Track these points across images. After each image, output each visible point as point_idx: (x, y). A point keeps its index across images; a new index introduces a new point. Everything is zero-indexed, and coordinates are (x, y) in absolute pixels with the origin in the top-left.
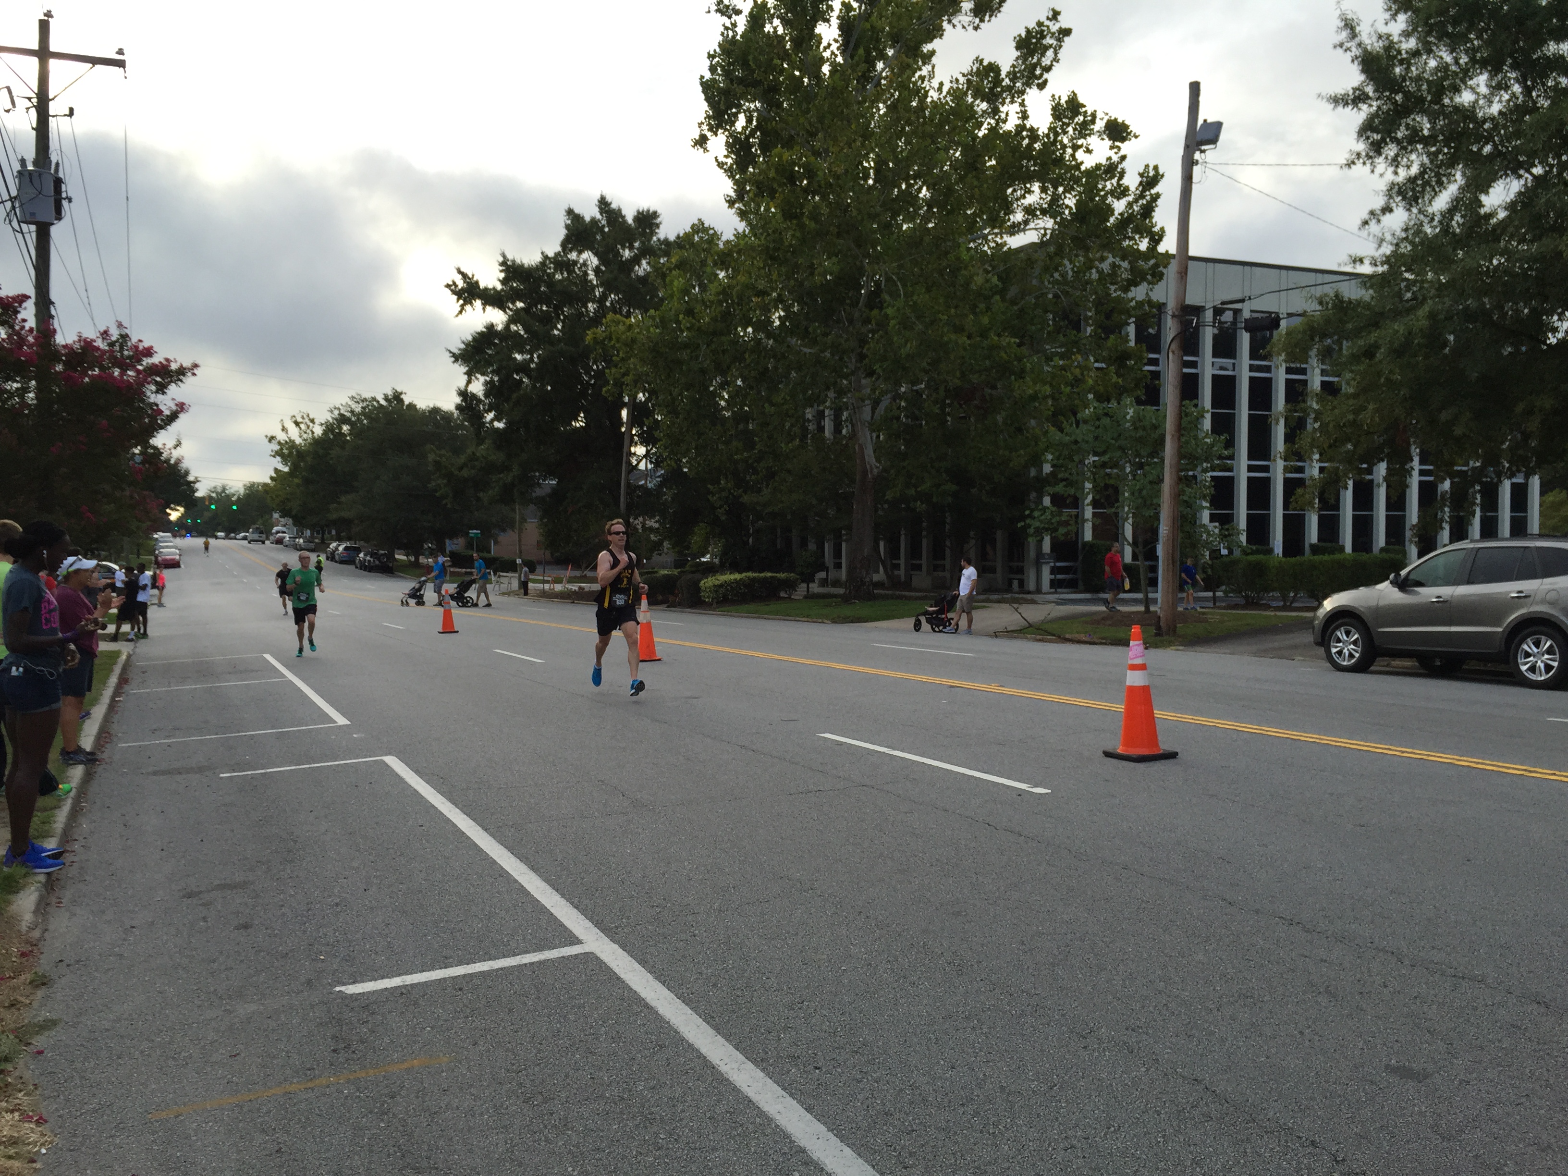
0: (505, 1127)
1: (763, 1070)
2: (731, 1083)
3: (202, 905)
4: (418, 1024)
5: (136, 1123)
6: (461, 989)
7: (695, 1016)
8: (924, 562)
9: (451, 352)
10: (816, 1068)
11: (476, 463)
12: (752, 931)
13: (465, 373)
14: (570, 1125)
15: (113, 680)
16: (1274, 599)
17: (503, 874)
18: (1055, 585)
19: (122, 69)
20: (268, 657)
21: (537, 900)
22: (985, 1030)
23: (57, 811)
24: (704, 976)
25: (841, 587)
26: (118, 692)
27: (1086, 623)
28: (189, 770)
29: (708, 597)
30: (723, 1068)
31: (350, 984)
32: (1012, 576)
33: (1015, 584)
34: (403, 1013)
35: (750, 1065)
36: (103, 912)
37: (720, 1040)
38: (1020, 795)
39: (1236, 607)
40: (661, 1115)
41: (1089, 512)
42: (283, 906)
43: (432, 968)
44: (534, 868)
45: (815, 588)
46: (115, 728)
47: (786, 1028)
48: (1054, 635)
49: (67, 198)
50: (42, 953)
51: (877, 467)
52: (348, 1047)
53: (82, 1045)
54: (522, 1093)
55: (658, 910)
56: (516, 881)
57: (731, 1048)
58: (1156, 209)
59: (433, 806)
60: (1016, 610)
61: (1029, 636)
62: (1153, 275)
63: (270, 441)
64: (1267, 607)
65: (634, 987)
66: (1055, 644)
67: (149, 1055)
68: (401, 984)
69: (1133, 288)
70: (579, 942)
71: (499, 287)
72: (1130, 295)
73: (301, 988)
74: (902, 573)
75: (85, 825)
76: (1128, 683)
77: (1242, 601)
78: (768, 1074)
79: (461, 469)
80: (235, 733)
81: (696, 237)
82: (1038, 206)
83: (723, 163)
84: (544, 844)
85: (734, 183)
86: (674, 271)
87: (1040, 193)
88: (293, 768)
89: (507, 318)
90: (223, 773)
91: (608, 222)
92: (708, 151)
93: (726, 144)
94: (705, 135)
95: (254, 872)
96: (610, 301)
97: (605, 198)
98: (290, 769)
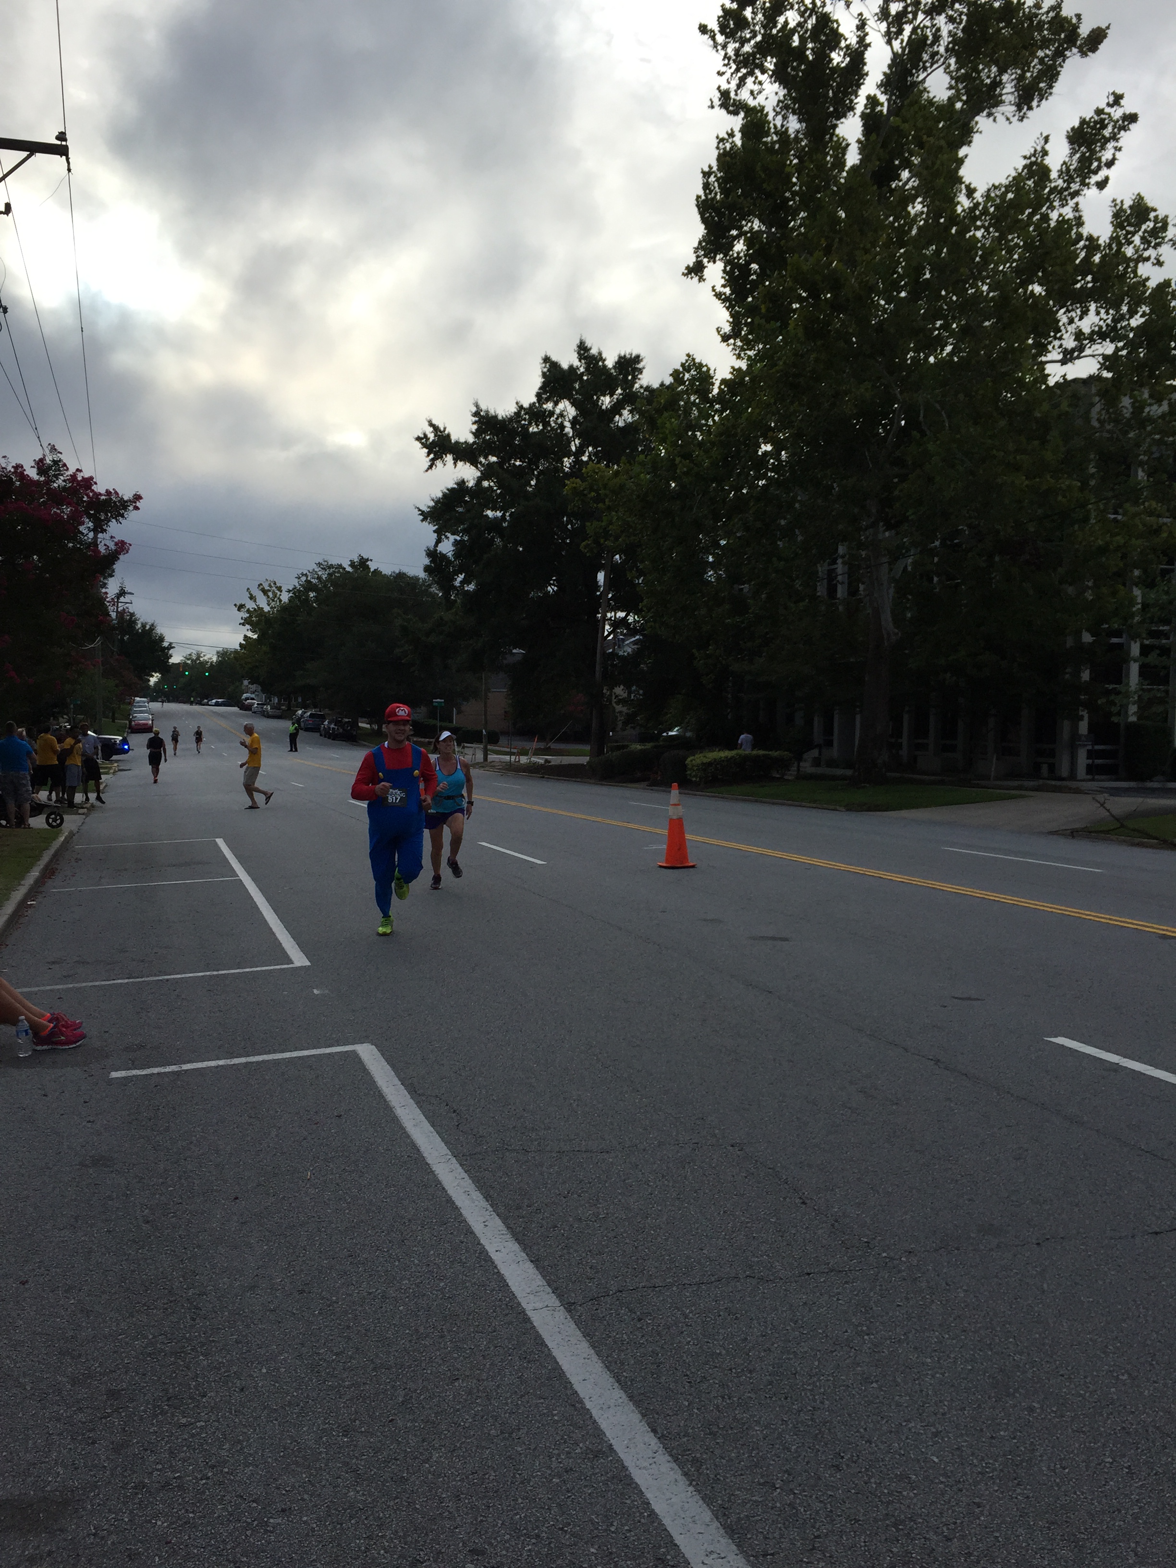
8: (931, 741)
9: (420, 510)
13: (435, 531)
15: (35, 873)
18: (1093, 770)
19: (64, 157)
20: (220, 842)
26: (32, 893)
29: (696, 776)
32: (1039, 759)
33: (1045, 769)
45: (807, 767)
49: (1, 307)
51: (896, 635)
61: (1113, 838)
63: (239, 610)
71: (471, 439)
79: (428, 634)
80: (156, 975)
81: (687, 376)
82: (1097, 329)
83: (720, 293)
84: (714, 1394)
85: (732, 315)
86: (665, 412)
87: (1098, 313)
88: (221, 1062)
89: (479, 474)
90: (117, 1070)
91: (587, 369)
92: (704, 280)
93: (724, 271)
94: (701, 261)
95: (93, 1443)
96: (587, 454)
97: (584, 343)
98: (217, 1067)
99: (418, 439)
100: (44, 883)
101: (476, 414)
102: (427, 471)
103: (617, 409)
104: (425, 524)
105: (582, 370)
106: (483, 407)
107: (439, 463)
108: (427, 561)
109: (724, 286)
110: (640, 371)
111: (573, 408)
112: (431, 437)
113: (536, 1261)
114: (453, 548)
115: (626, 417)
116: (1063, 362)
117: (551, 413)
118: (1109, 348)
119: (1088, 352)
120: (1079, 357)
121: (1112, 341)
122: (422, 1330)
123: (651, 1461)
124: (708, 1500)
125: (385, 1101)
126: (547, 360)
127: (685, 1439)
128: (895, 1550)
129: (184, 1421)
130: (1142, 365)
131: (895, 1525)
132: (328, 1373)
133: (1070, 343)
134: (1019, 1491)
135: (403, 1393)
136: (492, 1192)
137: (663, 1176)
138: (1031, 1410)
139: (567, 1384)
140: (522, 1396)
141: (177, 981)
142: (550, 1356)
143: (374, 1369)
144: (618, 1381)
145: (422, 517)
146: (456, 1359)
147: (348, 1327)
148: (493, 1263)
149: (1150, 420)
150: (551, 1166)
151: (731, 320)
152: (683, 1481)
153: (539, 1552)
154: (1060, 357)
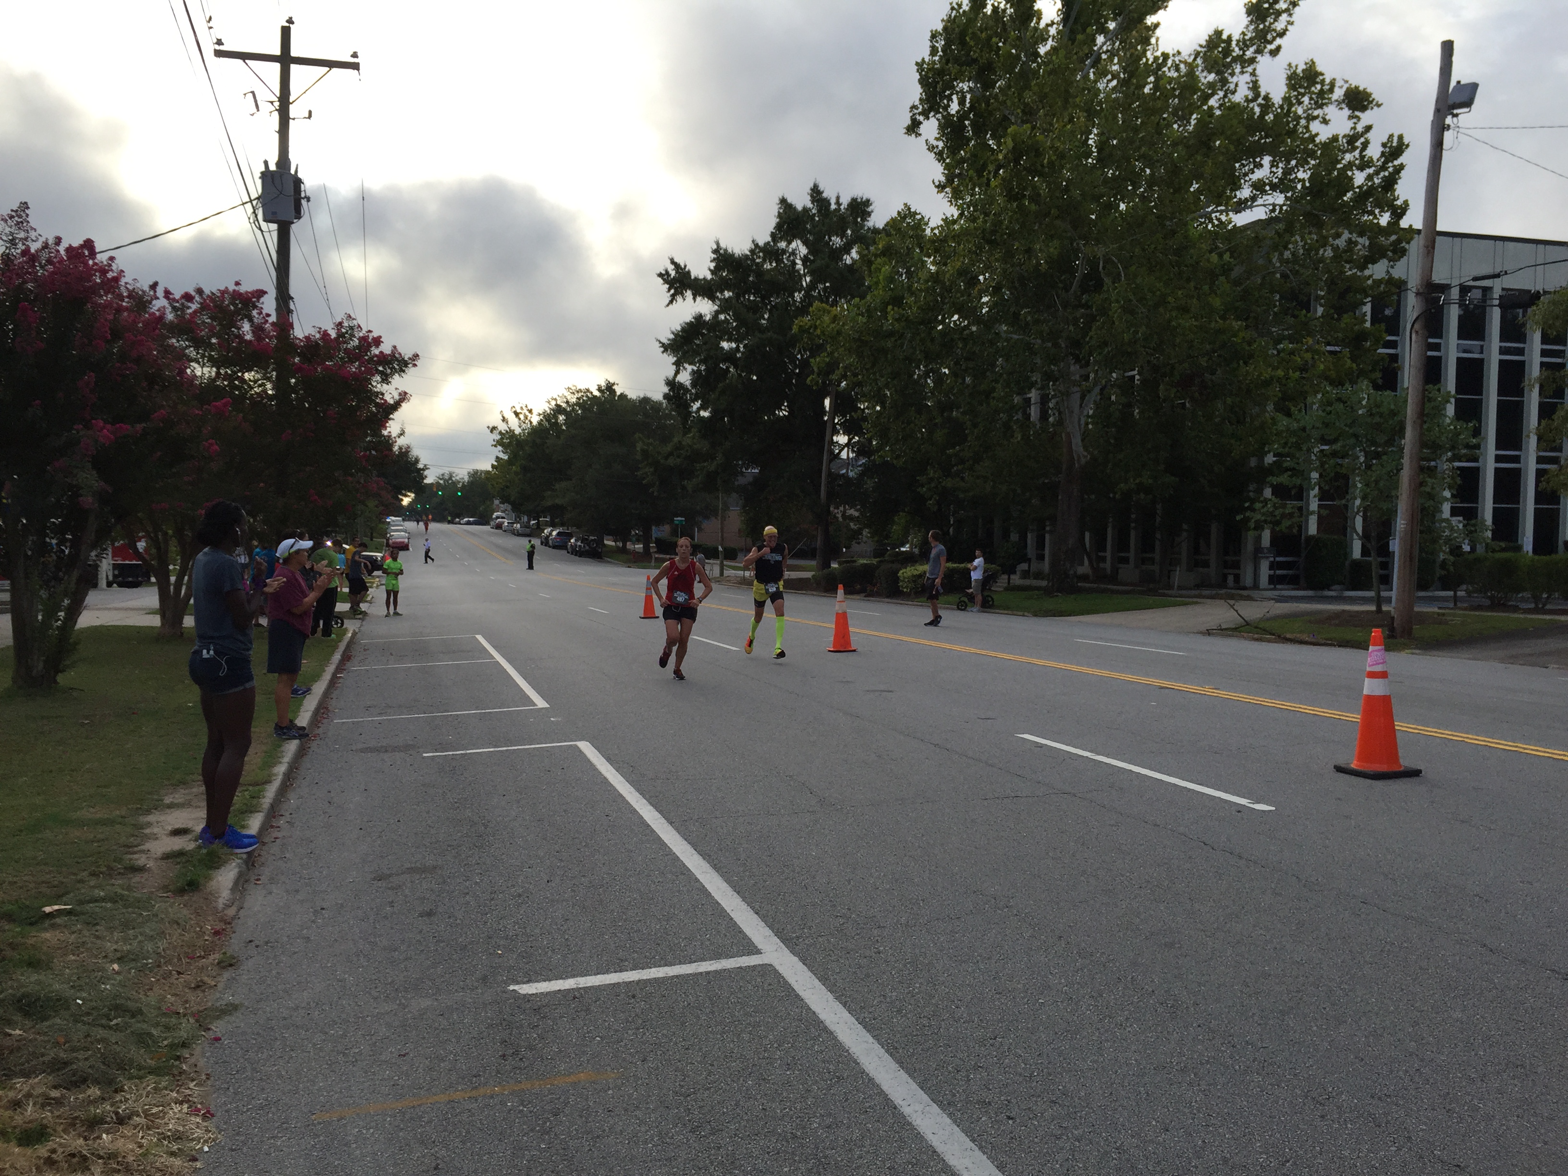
0: (669, 1159)
1: (950, 1115)
2: (913, 1128)
3: (392, 888)
4: (588, 1032)
5: (299, 1125)
6: (634, 997)
7: (877, 1046)
8: (1132, 555)
9: (660, 342)
10: (1009, 1118)
11: (682, 452)
12: (941, 951)
13: (673, 364)
14: (737, 1163)
15: (337, 657)
16: (1523, 600)
17: (685, 871)
18: (1274, 581)
19: (356, 71)
20: (479, 637)
21: (717, 902)
22: (1203, 1087)
23: (267, 787)
24: (888, 1000)
25: (1043, 579)
26: (340, 669)
27: (1310, 622)
28: (395, 749)
29: (907, 587)
30: (906, 1110)
31: (524, 983)
32: (1226, 571)
33: (1231, 579)
34: (574, 1019)
35: (935, 1108)
36: (297, 891)
37: (903, 1075)
38: (1239, 812)
39: (1479, 608)
40: (836, 1160)
41: (1314, 505)
42: (468, 893)
43: (607, 972)
44: (716, 868)
45: (1016, 579)
46: (332, 704)
47: (976, 1068)
48: (1274, 635)
49: (305, 197)
50: (235, 932)
51: (1085, 457)
52: (516, 1053)
53: (258, 1034)
54: (689, 1120)
55: (842, 921)
56: (697, 880)
57: (914, 1086)
58: (1399, 181)
59: (621, 795)
60: (1232, 606)
61: (1245, 635)
62: (1394, 252)
63: (492, 431)
64: (1516, 609)
65: (814, 1007)
66: (1276, 645)
67: (321, 1049)
68: (575, 986)
69: (1370, 266)
70: (758, 952)
71: (709, 276)
72: (1367, 273)
73: (476, 984)
74: (1107, 566)
75: (293, 800)
76: (1366, 692)
77: (1488, 602)
78: (955, 1122)
79: (666, 458)
80: (442, 712)
81: (903, 223)
82: (1268, 181)
83: (934, 146)
84: (728, 841)
85: (945, 168)
88: (492, 749)
89: (716, 308)
90: (427, 753)
91: (818, 211)
92: (920, 135)
93: (938, 127)
94: (917, 119)
95: (444, 856)
96: (817, 290)
97: (817, 187)
98: (489, 751)
99: (660, 276)
100: (345, 664)
101: (716, 252)
102: (668, 305)
103: (846, 248)
104: (665, 355)
105: (814, 211)
106: (722, 245)
107: (679, 299)
108: (666, 389)
110: (869, 213)
111: (805, 247)
112: (672, 273)
114: (689, 378)
115: (853, 256)
116: (1237, 212)
117: (785, 252)
118: (1278, 198)
119: (1260, 201)
120: (1251, 206)
121: (1281, 192)
123: (691, 856)
125: (591, 763)
126: (782, 201)
127: (709, 851)
139: (662, 840)
140: (639, 844)
142: (656, 834)
143: (573, 838)
144: (686, 840)
148: (637, 811)
151: (945, 171)
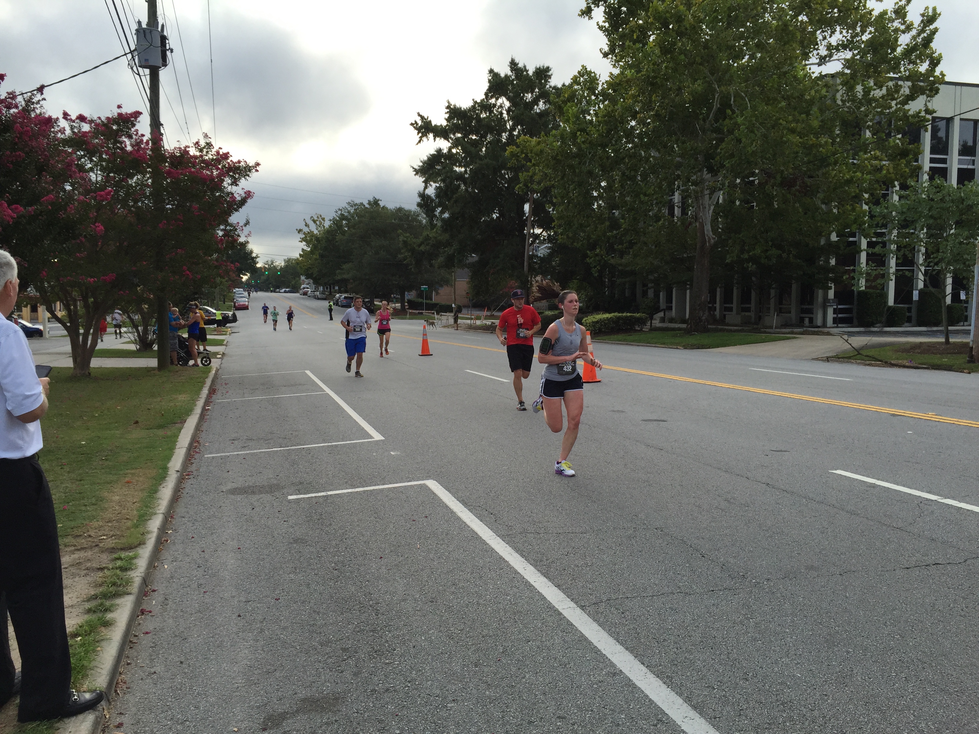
8: (734, 306)
9: (413, 168)
11: (430, 242)
13: (423, 182)
15: (205, 392)
20: (308, 372)
23: (140, 550)
25: (686, 323)
27: (898, 351)
28: (261, 489)
46: (203, 437)
48: (880, 361)
49: (170, 48)
51: (714, 239)
58: (934, 40)
60: (847, 341)
61: (858, 361)
63: (299, 232)
66: (882, 368)
71: (444, 123)
80: (295, 446)
81: (582, 79)
82: (841, 43)
83: (602, 27)
84: (671, 647)
85: (609, 41)
86: (568, 103)
87: (841, 33)
88: (350, 491)
89: (450, 145)
90: (291, 495)
91: (517, 77)
92: (592, 18)
93: (605, 12)
94: (590, 6)
95: (342, 672)
96: (517, 130)
97: (514, 60)
98: (348, 493)
99: (412, 124)
100: (211, 397)
101: (448, 107)
102: (417, 144)
103: (535, 102)
104: (417, 177)
105: (513, 77)
106: (453, 103)
107: (424, 139)
108: (419, 200)
109: (604, 22)
110: (550, 77)
111: (508, 102)
112: (420, 123)
113: (558, 586)
114: (434, 191)
115: (541, 106)
116: (819, 64)
117: (495, 105)
118: (848, 55)
119: (835, 57)
120: (829, 61)
121: (850, 50)
122: (504, 619)
123: (645, 677)
124: (680, 695)
125: (450, 509)
126: (491, 71)
127: (661, 667)
128: (784, 715)
129: (387, 661)
130: (870, 65)
131: (782, 704)
132: (459, 639)
133: (823, 52)
134: (847, 689)
135: (501, 648)
136: (524, 553)
137: (620, 545)
138: (848, 652)
139: (590, 643)
140: (567, 649)
141: (309, 449)
142: (577, 630)
143: (483, 637)
144: (618, 641)
145: (415, 173)
146: (526, 632)
147: (463, 618)
148: (534, 587)
149: (875, 99)
150: (554, 541)
151: (609, 43)
152: (664, 686)
153: (594, 718)
154: (818, 61)
